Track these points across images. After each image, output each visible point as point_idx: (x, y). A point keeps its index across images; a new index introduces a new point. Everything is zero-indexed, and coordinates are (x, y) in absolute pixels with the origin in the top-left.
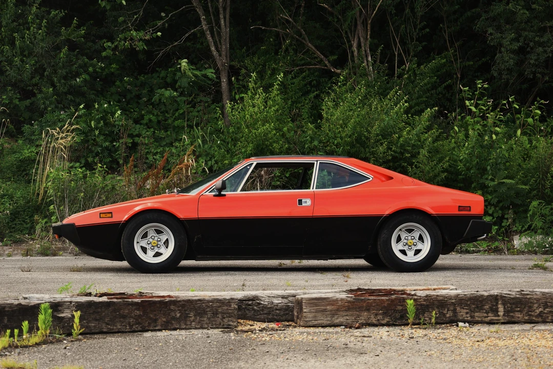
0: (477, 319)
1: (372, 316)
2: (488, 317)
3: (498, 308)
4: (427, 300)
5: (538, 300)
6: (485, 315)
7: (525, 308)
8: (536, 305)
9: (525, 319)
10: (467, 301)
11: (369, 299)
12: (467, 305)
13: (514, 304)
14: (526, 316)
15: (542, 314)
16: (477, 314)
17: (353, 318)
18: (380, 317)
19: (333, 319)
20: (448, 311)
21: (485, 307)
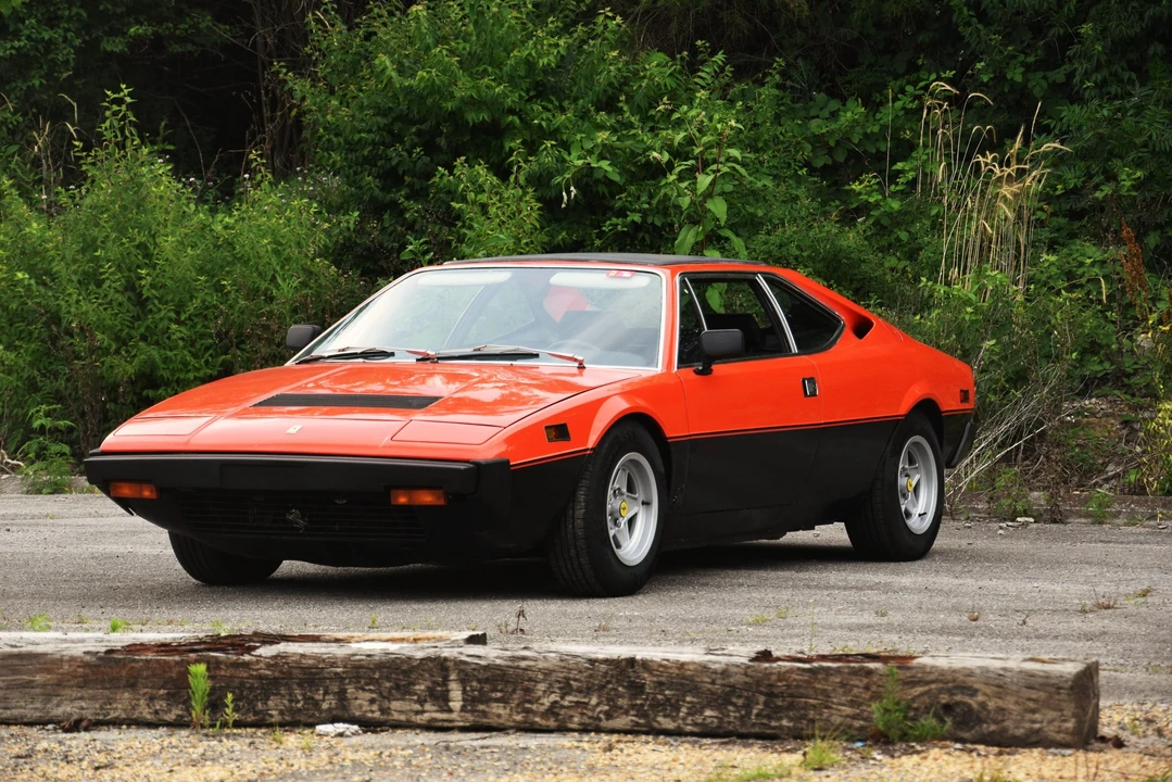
0: (396, 716)
1: (142, 702)
2: (423, 712)
3: (448, 691)
4: (276, 665)
5: (547, 673)
6: (417, 707)
7: (514, 691)
8: (542, 687)
9: (514, 721)
10: (373, 671)
11: (135, 661)
12: (371, 681)
13: (487, 680)
14: (518, 713)
15: (556, 710)
16: (395, 705)
17: (97, 706)
18: (159, 705)
19: (49, 706)
20: (326, 693)
21: (417, 687)
